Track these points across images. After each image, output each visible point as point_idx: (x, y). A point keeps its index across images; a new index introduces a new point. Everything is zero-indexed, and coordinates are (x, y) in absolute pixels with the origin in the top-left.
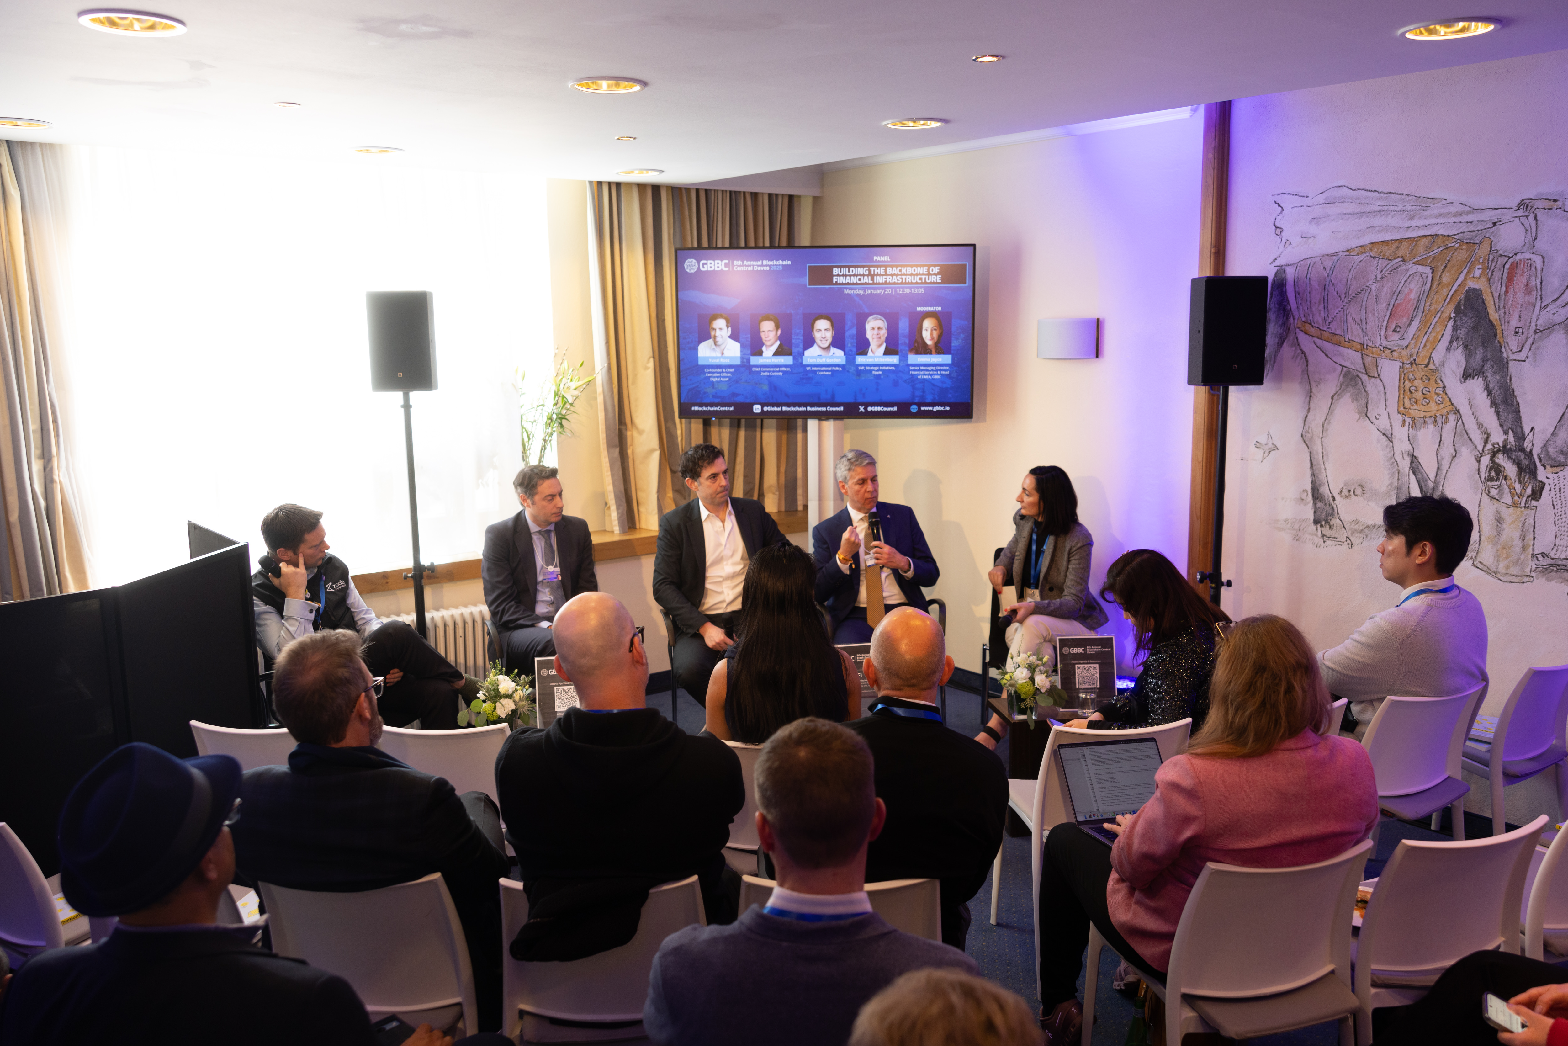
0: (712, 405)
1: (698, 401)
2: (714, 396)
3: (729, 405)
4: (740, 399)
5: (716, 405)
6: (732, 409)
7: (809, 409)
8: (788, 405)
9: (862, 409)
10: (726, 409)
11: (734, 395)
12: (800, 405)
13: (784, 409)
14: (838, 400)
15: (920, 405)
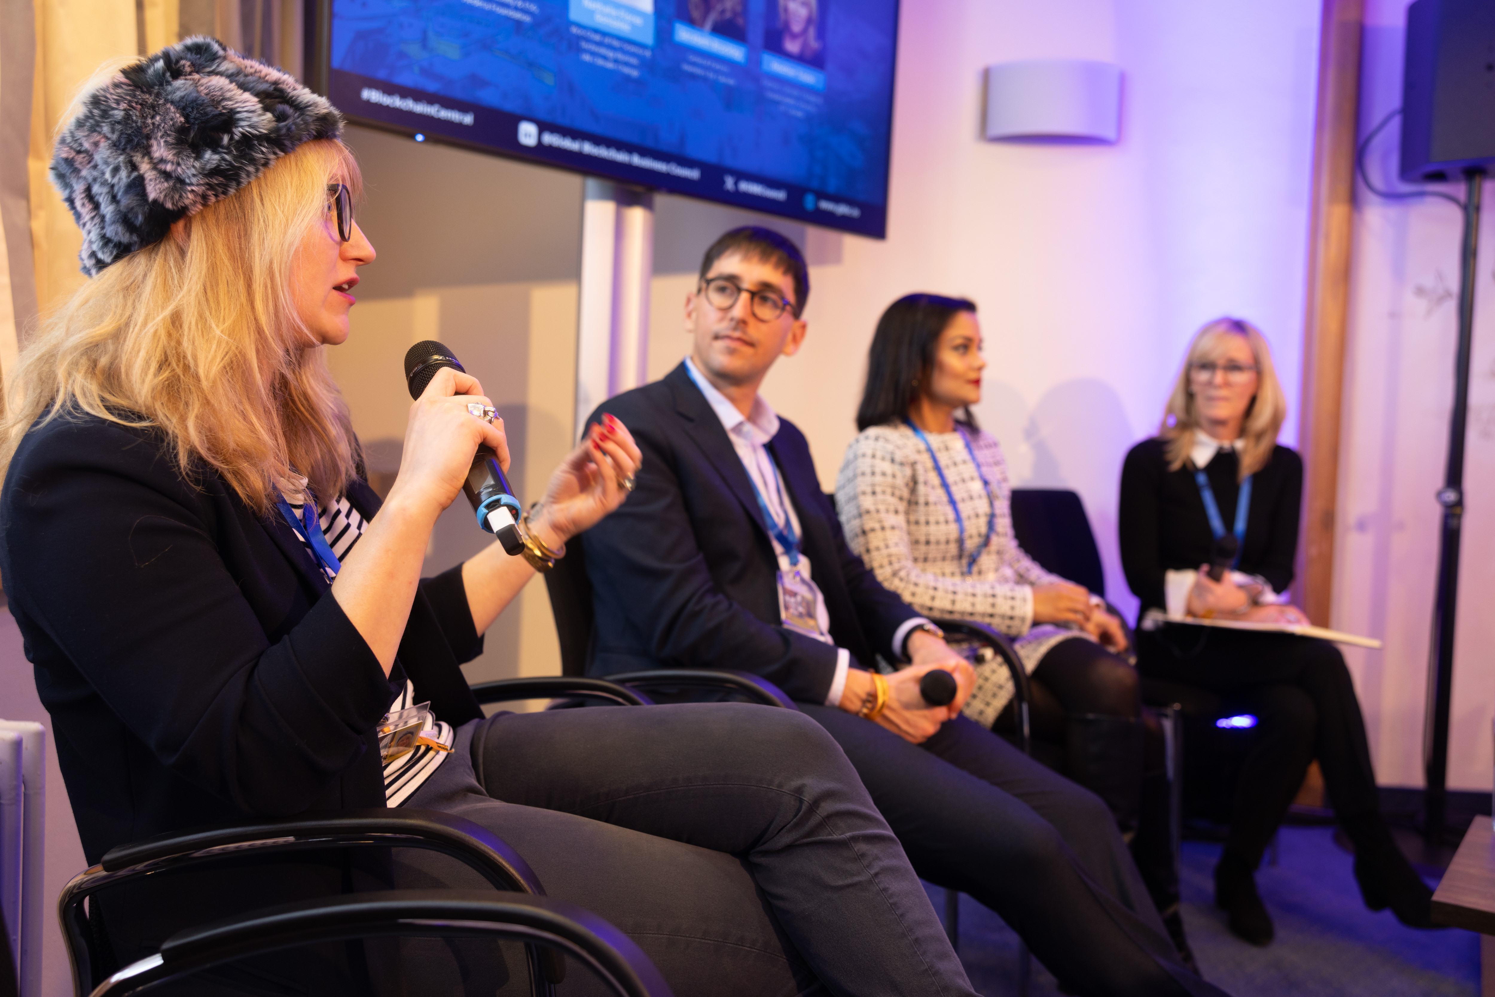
0: (419, 95)
1: (382, 74)
2: (425, 72)
3: (462, 107)
4: (489, 97)
5: (430, 99)
6: (468, 119)
7: (636, 160)
8: (597, 140)
9: (729, 183)
10: (454, 116)
11: (476, 81)
12: (619, 146)
13: (588, 148)
14: (693, 151)
15: (821, 195)
